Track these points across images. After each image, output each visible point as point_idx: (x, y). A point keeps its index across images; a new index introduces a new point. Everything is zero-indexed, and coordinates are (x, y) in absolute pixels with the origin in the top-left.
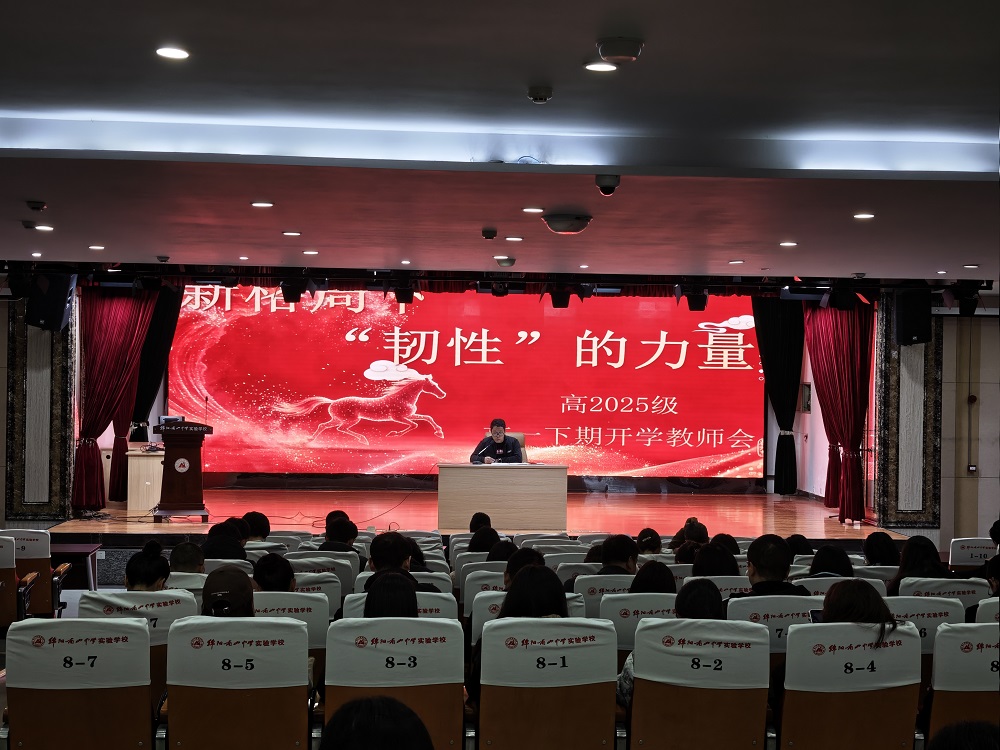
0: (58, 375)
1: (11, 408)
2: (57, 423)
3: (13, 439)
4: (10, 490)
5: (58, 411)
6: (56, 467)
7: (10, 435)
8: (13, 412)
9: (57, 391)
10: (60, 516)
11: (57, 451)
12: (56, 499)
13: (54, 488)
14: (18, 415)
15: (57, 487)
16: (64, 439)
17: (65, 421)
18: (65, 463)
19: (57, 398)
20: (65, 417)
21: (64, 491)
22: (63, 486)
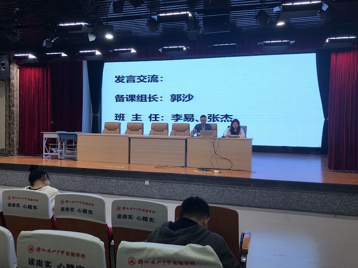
0: (8, 98)
2: (8, 118)
5: (8, 113)
6: (7, 135)
9: (7, 105)
11: (8, 128)
12: (7, 147)
15: (7, 143)
16: (10, 124)
17: (10, 117)
18: (10, 134)
19: (8, 108)
20: (9, 115)
21: (10, 144)
22: (9, 143)
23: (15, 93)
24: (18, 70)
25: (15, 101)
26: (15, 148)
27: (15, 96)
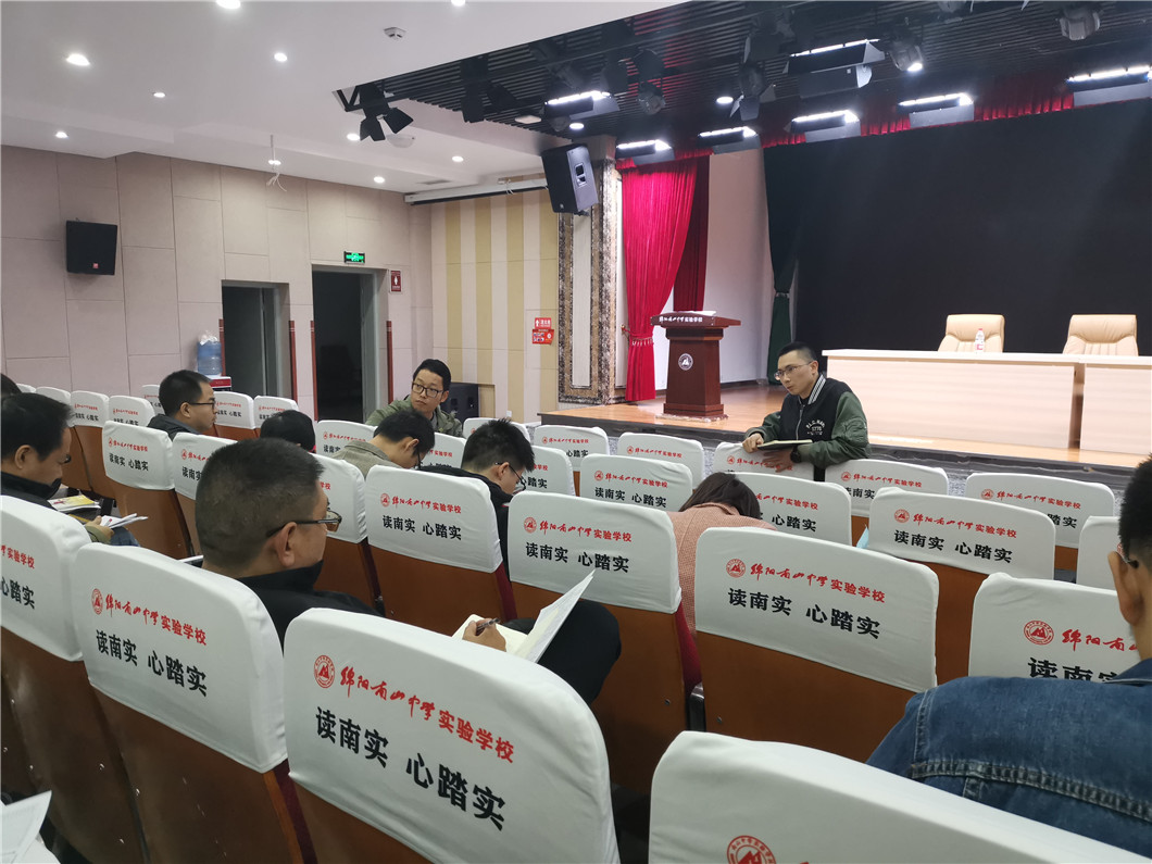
0: (597, 260)
1: (562, 296)
2: (596, 308)
3: (563, 325)
4: (562, 373)
5: (596, 297)
6: (595, 352)
7: (561, 323)
8: (563, 299)
9: (596, 277)
10: (598, 398)
11: (596, 337)
12: (595, 383)
13: (593, 373)
14: (567, 302)
15: (595, 373)
16: (601, 325)
17: (602, 307)
18: (601, 349)
19: (596, 284)
20: (601, 304)
21: (601, 376)
22: (600, 372)
23: (613, 245)
24: (620, 183)
25: (612, 266)
26: (611, 386)
27: (613, 254)
